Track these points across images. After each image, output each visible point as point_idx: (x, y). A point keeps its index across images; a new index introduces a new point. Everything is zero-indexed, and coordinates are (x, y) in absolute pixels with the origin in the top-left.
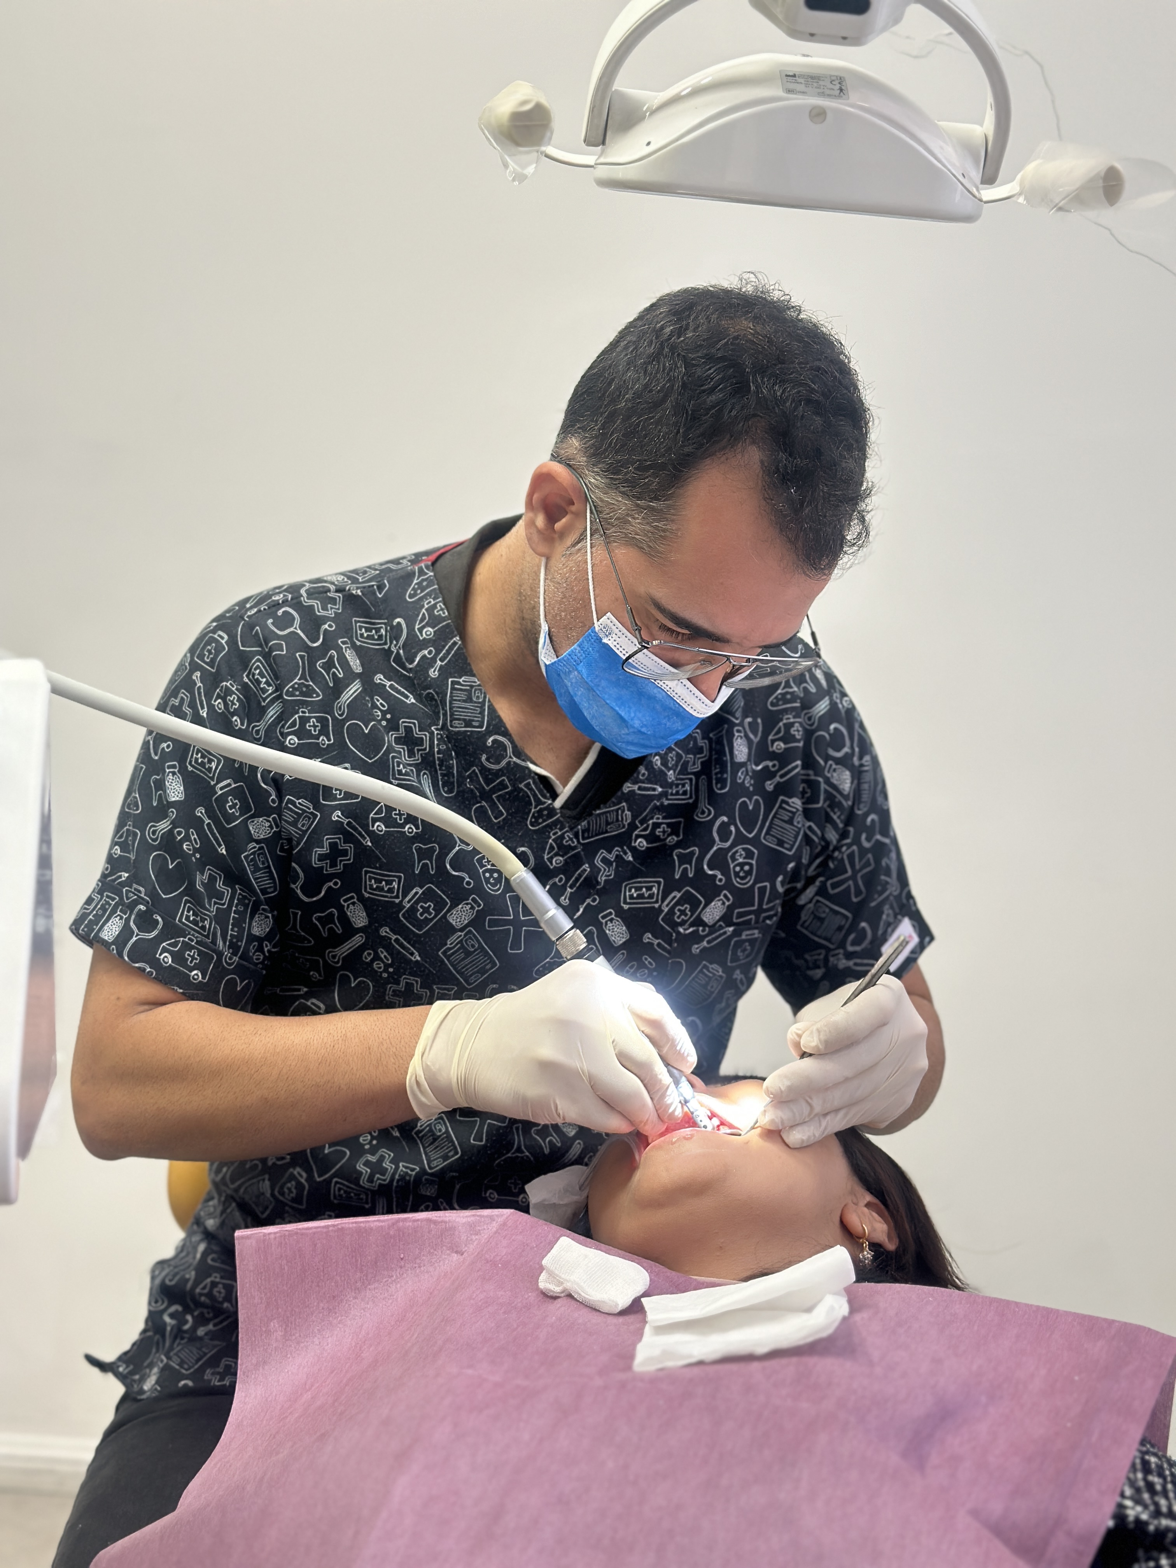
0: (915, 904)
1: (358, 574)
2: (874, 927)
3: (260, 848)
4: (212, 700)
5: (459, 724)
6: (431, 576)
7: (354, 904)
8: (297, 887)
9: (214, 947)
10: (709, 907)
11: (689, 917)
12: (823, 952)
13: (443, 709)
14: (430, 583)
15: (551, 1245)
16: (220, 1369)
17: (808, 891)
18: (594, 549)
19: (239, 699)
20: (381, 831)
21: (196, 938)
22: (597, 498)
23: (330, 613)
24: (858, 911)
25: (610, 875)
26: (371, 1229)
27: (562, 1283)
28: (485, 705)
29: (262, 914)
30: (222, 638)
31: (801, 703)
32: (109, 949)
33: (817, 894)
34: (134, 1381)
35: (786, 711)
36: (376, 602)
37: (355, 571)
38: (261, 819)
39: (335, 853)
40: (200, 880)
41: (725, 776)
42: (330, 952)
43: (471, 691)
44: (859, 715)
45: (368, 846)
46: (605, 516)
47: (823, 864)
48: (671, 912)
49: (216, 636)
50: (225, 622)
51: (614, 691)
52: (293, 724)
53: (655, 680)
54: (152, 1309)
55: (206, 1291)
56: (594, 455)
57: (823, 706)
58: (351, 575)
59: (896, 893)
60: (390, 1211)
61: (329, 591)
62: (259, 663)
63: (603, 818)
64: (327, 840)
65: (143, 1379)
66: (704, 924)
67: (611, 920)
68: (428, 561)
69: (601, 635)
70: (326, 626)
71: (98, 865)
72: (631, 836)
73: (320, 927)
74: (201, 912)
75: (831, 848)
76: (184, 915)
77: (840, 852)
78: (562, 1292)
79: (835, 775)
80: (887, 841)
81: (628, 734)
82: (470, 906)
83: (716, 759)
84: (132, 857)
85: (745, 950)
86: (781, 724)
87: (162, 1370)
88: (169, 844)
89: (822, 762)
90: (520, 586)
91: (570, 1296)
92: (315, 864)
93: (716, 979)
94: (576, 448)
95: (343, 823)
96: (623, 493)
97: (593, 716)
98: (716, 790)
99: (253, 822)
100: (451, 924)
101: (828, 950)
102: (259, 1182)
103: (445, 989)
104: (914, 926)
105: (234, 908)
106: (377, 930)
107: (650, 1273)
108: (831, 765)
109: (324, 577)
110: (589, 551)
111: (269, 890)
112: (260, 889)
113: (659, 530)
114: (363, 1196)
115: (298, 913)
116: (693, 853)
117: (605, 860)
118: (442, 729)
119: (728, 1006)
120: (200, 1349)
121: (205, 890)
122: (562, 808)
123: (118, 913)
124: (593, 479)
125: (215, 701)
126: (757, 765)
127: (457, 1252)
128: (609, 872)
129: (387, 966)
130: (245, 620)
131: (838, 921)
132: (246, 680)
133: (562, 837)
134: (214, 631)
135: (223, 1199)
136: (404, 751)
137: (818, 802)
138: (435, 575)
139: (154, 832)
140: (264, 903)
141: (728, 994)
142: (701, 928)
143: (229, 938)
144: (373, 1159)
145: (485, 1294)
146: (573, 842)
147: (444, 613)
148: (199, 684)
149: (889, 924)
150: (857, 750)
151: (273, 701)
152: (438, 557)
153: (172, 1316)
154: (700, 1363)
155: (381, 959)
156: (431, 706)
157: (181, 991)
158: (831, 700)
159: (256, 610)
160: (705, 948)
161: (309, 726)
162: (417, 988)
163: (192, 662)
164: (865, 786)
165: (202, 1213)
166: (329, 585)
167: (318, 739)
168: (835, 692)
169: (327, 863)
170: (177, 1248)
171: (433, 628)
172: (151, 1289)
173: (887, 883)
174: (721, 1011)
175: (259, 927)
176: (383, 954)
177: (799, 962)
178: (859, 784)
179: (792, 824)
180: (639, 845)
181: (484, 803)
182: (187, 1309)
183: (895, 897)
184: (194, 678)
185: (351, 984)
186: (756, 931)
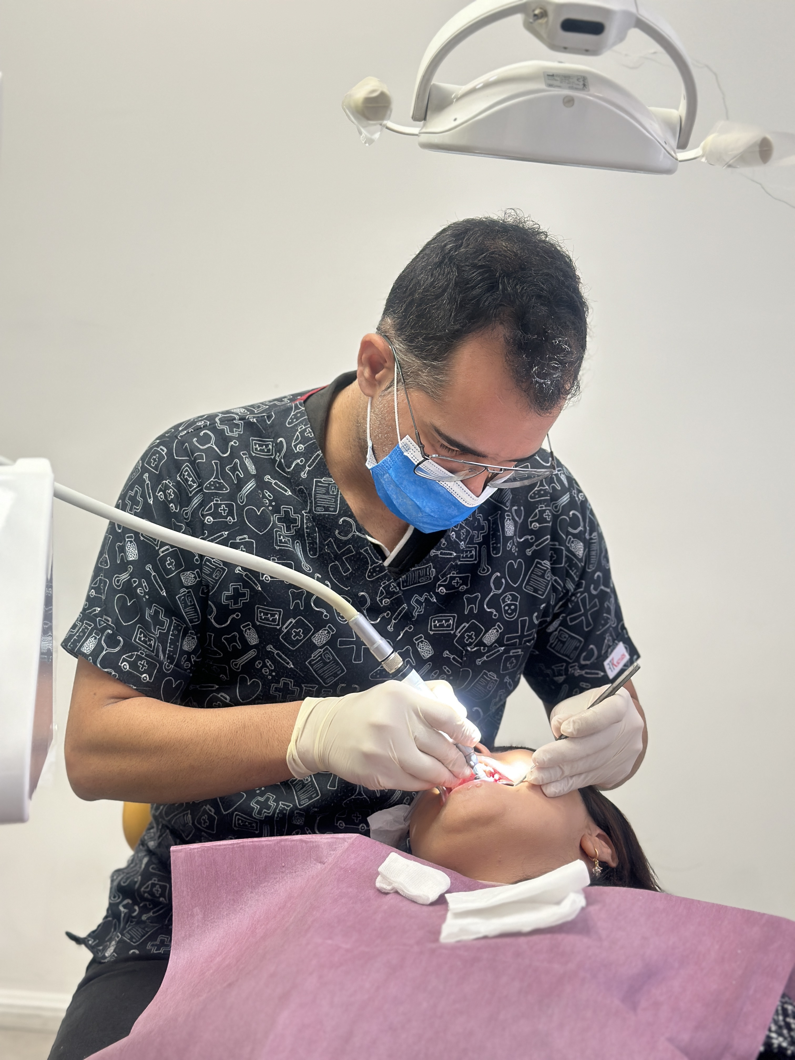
0: (627, 633)
1: (254, 408)
2: (599, 649)
3: (188, 592)
4: (156, 492)
5: (320, 509)
6: (303, 410)
7: (249, 629)
8: (211, 618)
9: (157, 658)
10: (488, 634)
11: (474, 640)
12: (565, 664)
13: (310, 499)
14: (302, 414)
15: (384, 858)
16: (158, 942)
17: (554, 623)
18: (399, 392)
19: (174, 492)
20: (268, 580)
21: (146, 652)
22: (401, 358)
23: (235, 434)
24: (588, 637)
25: (421, 612)
26: (263, 846)
27: (392, 884)
28: (338, 497)
29: (190, 636)
30: (163, 451)
31: (550, 496)
32: (88, 659)
33: (560, 625)
34: (100, 950)
35: (540, 502)
36: (266, 427)
37: (252, 406)
38: (189, 572)
39: (237, 595)
40: (148, 613)
41: (499, 545)
42: (233, 662)
43: (329, 487)
44: (590, 505)
45: (259, 590)
46: (405, 371)
47: (565, 605)
48: (462, 636)
49: (159, 449)
50: (164, 440)
51: (413, 488)
52: (210, 508)
53: (439, 481)
54: (111, 902)
55: (148, 889)
56: (398, 330)
57: (565, 499)
58: (250, 409)
59: (614, 626)
60: (272, 835)
61: (235, 419)
62: (187, 468)
63: (417, 573)
64: (232, 586)
65: (105, 949)
66: (485, 645)
67: (422, 642)
68: (301, 400)
69: (403, 450)
70: (232, 443)
71: (81, 603)
72: (436, 585)
73: (226, 644)
74: (149, 635)
75: (570, 594)
76: (138, 637)
77: (576, 597)
78: (392, 890)
79: (573, 545)
80: (608, 590)
81: (422, 517)
82: (327, 631)
83: (492, 534)
84: (103, 597)
85: (512, 662)
86: (537, 511)
87: (118, 943)
88: (128, 589)
89: (564, 537)
90: (358, 416)
91: (397, 892)
92: (224, 602)
93: (492, 682)
94: (389, 325)
95: (242, 575)
96: (416, 356)
97: (400, 504)
98: (492, 554)
99: (184, 574)
100: (314, 643)
101: (568, 663)
102: (184, 815)
103: (310, 687)
104: (626, 648)
105: (171, 633)
106: (265, 647)
107: (451, 878)
108: (570, 539)
109: (231, 410)
110: (395, 394)
111: (195, 620)
112: (189, 620)
113: (437, 381)
114: (254, 825)
115: (212, 635)
116: (477, 597)
117: (417, 601)
118: (309, 512)
119: (500, 700)
120: (144, 929)
121: (151, 620)
122: (390, 566)
123: (94, 635)
124: (398, 346)
125: (158, 493)
126: (521, 538)
127: (320, 862)
128: (420, 609)
129: (271, 671)
130: (178, 439)
131: (575, 643)
132: (178, 479)
133: (389, 586)
134: (158, 446)
135: (160, 827)
136: (284, 526)
137: (561, 564)
138: (305, 409)
139: (118, 581)
140: (191, 629)
141: (500, 692)
142: (482, 648)
143: (167, 652)
144: (262, 799)
145: (340, 890)
146: (397, 590)
147: (311, 435)
148: (148, 482)
149: (609, 646)
150: (588, 528)
151: (197, 493)
152: (308, 397)
153: (125, 907)
154: (485, 937)
155: (267, 667)
156: (302, 497)
157: (135, 688)
158: (571, 495)
159: (185, 432)
160: (485, 661)
161: (221, 510)
162: (291, 686)
163: (143, 466)
164: (593, 553)
165: (146, 837)
166: (235, 416)
167: (227, 519)
168: (574, 489)
169: (231, 602)
170: (128, 861)
171: (304, 445)
172: (111, 888)
173: (608, 618)
174: (496, 704)
175: (188, 645)
176: (269, 663)
177: (549, 671)
178: (589, 551)
179: (544, 578)
180: (440, 591)
181: (337, 562)
182: (135, 903)
183: (613, 628)
184: (144, 477)
185: (247, 683)
186: (520, 650)
